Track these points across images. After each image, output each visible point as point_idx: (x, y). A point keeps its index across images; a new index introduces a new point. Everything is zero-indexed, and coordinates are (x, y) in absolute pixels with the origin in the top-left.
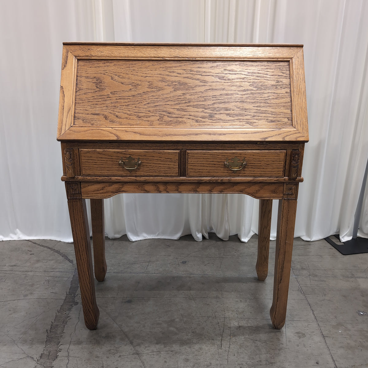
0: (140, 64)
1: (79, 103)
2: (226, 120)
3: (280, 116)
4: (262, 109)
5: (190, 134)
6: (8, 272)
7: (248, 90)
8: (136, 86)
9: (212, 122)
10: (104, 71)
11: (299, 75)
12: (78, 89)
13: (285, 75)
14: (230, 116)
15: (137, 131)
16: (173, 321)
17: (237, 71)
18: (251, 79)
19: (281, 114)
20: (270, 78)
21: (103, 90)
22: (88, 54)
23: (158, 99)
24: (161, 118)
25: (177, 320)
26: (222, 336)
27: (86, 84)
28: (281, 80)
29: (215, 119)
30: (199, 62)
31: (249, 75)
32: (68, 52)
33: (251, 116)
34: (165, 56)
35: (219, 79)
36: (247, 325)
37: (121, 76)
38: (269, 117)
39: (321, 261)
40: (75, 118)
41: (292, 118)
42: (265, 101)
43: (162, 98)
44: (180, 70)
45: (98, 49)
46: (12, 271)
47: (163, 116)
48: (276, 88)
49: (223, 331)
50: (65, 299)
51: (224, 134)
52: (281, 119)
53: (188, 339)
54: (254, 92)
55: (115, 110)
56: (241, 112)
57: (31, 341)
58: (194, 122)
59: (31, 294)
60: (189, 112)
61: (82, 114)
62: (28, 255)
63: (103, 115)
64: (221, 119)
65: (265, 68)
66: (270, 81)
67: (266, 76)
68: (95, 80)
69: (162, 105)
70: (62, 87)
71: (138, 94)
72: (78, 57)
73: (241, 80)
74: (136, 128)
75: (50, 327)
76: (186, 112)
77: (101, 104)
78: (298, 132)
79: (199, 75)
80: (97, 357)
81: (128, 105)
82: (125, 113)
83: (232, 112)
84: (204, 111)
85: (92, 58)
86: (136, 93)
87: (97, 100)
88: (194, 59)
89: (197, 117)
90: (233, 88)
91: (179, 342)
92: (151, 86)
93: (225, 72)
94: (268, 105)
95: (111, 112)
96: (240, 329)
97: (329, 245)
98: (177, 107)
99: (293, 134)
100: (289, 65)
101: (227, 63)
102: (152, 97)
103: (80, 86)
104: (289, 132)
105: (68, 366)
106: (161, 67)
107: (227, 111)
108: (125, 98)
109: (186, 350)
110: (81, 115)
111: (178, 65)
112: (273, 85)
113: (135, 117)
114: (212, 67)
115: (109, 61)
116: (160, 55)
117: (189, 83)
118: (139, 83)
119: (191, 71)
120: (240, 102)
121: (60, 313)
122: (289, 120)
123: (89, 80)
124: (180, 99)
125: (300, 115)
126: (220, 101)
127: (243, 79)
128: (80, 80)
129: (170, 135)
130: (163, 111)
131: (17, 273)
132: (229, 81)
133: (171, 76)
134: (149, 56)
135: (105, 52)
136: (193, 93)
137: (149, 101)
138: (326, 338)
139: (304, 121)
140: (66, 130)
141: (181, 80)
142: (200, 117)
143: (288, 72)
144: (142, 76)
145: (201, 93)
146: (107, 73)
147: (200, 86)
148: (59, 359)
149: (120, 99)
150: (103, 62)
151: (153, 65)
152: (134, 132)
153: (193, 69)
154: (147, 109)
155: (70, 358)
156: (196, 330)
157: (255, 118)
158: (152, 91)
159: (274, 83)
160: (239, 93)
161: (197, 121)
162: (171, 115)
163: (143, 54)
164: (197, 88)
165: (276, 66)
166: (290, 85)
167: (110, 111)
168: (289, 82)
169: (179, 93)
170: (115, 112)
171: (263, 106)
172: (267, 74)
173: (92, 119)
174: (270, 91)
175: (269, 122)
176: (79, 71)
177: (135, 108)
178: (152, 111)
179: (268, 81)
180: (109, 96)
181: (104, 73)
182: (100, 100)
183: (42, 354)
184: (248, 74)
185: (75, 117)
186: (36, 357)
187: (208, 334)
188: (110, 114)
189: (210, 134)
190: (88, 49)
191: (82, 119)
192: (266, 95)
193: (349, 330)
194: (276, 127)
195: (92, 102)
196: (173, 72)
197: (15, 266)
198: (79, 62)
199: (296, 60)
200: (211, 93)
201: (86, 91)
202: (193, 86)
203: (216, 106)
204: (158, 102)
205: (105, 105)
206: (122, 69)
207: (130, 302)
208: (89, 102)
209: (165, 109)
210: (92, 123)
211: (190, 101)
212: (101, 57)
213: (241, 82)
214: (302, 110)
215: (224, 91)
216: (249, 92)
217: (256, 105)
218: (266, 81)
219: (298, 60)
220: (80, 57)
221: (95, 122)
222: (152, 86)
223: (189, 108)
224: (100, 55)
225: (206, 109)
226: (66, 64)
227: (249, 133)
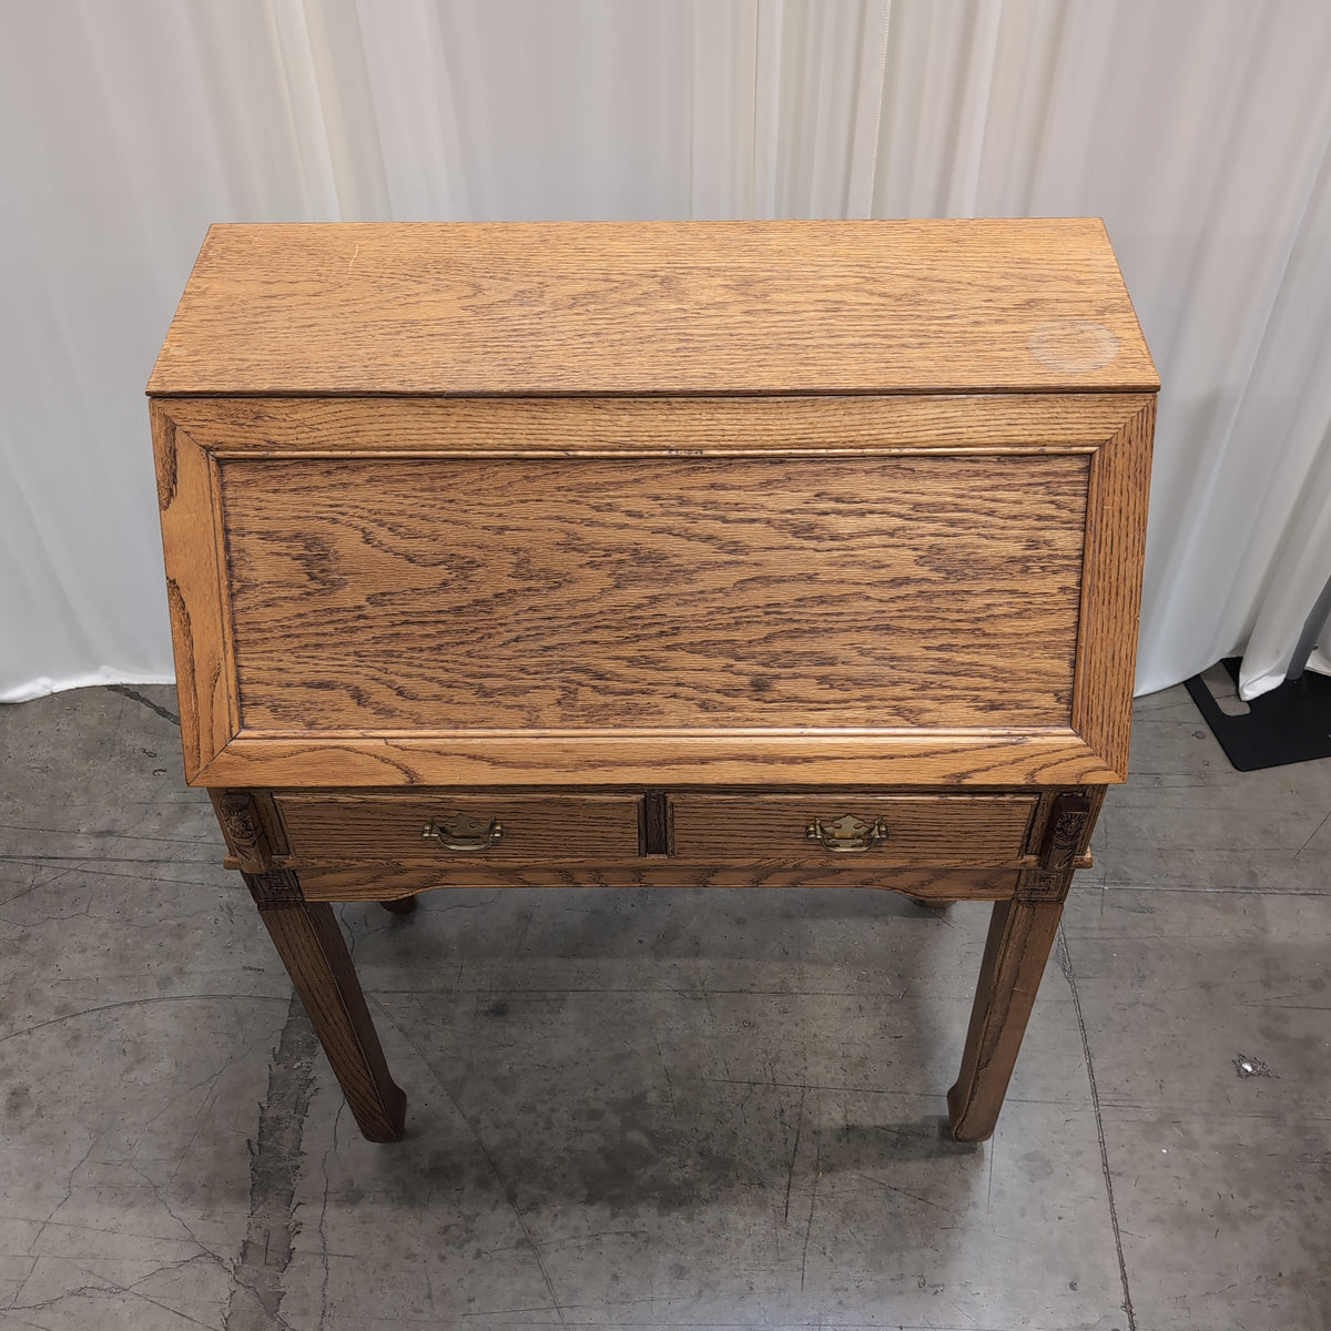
0: (475, 476)
1: (248, 643)
2: (818, 702)
3: (1024, 686)
4: (961, 657)
5: (680, 761)
6: (92, 866)
7: (907, 581)
8: (465, 568)
9: (763, 710)
10: (331, 506)
11: (1123, 518)
12: (237, 585)
13: (1065, 514)
14: (832, 687)
15: (479, 752)
16: (638, 1101)
17: (867, 502)
18: (923, 536)
19: (1034, 676)
20: (1003, 528)
21: (335, 586)
22: (255, 437)
23: (556, 623)
24: (569, 694)
25: (653, 1097)
26: (790, 1167)
27: (266, 565)
28: (1048, 535)
29: (775, 696)
30: (713, 464)
31: (916, 519)
32: (174, 430)
33: (914, 686)
34: (575, 440)
35: (795, 534)
36: (872, 1123)
37: (402, 530)
38: (985, 689)
39: (1153, 807)
40: (241, 700)
41: (1072, 695)
42: (975, 626)
43: (569, 618)
44: (637, 500)
45: (295, 417)
46: (104, 859)
47: (574, 686)
48: (1026, 570)
49: (796, 1149)
50: (292, 1000)
51: (807, 760)
52: (1027, 696)
53: (685, 1181)
54: (934, 588)
55: (393, 668)
56: (877, 670)
57: (205, 1190)
58: (695, 708)
59: (181, 972)
60: (675, 669)
61: (267, 684)
62: (146, 775)
63: (347, 687)
64: (796, 699)
65: (988, 483)
66: (1002, 543)
67: (989, 518)
68: (299, 549)
69: (570, 645)
70: (174, 582)
71: (477, 602)
72: (217, 449)
73: (886, 540)
74: (474, 741)
75: (256, 1126)
76: (664, 669)
77: (336, 645)
78: (1089, 750)
79: (715, 518)
80: (411, 1257)
81: (439, 647)
82: (431, 680)
83: (841, 669)
84: (732, 666)
85: (278, 453)
86: (465, 599)
87: (320, 630)
88: (693, 454)
89: (706, 689)
90: (852, 573)
91: (656, 1194)
92: (522, 569)
93: (817, 506)
94: (984, 641)
95: (378, 674)
96: (848, 1141)
97: (1193, 715)
98: (629, 651)
99: (1067, 760)
100: (1088, 470)
101: (828, 465)
102: (529, 615)
103: (245, 573)
104: (1054, 751)
105: (327, 1292)
106: (559, 489)
107: (824, 664)
108: (425, 619)
109: (678, 1231)
110: (262, 690)
111: (630, 475)
112: (1012, 560)
113: (468, 695)
114: (769, 482)
115: (345, 463)
116: (553, 440)
117: (675, 556)
118: (477, 555)
119: (683, 501)
120: (876, 628)
121: (281, 1066)
122: (1058, 700)
123: (276, 547)
124: (639, 618)
125: (1105, 686)
126: (796, 626)
127: (891, 534)
128: (242, 547)
129: (604, 763)
130: (576, 670)
131: (123, 868)
132: (836, 544)
133: (603, 525)
134: (508, 441)
135: (327, 426)
136: (691, 594)
137: (519, 630)
138: (1116, 1181)
139: (1119, 709)
140: (216, 752)
141: (643, 540)
142: (718, 691)
143: (1081, 501)
144: (484, 528)
145: (721, 595)
146: (343, 514)
147: (718, 565)
148: (297, 1262)
149: (406, 622)
150: (324, 466)
151: (526, 477)
152: (470, 757)
153: (692, 493)
154: (513, 662)
155: (332, 1262)
156: (711, 1141)
157: (928, 692)
158: (529, 589)
159: (1015, 549)
160: (870, 592)
161: (704, 706)
162: (609, 683)
163: (484, 435)
164: (704, 575)
165: (1033, 475)
166: (1082, 557)
167: (371, 672)
168: (1080, 546)
169: (634, 594)
170: (393, 677)
171: (963, 647)
172: (991, 513)
173: (308, 705)
174: (1000, 585)
175: (980, 709)
176: (231, 510)
177: (467, 660)
178: (532, 670)
179: (994, 543)
180: (360, 613)
181: (335, 515)
182: (330, 629)
183: (245, 1243)
184: (911, 512)
185: (240, 696)
186: (229, 1254)
187: (747, 1163)
188: (373, 682)
189: (753, 759)
190: (252, 416)
191: (269, 704)
192: (980, 602)
193: (1194, 1146)
194: (1005, 732)
195: (298, 636)
196: (611, 508)
197: (109, 833)
198: (226, 467)
199: (1119, 455)
200: (759, 596)
201: (270, 593)
202: (692, 567)
203: (778, 646)
204: (554, 631)
205: (351, 649)
206: (405, 497)
207: (499, 1011)
208: (289, 636)
209: (582, 662)
210: (308, 719)
211: (678, 628)
212: (314, 450)
213: (884, 546)
214: (1117, 665)
215: (815, 586)
216: (912, 589)
217: (937, 643)
218: (985, 542)
219: (1127, 455)
220: (228, 449)
221: (321, 714)
222: (529, 571)
223: (673, 654)
224: (305, 439)
225: (739, 659)
226: (175, 483)
227: (901, 757)
